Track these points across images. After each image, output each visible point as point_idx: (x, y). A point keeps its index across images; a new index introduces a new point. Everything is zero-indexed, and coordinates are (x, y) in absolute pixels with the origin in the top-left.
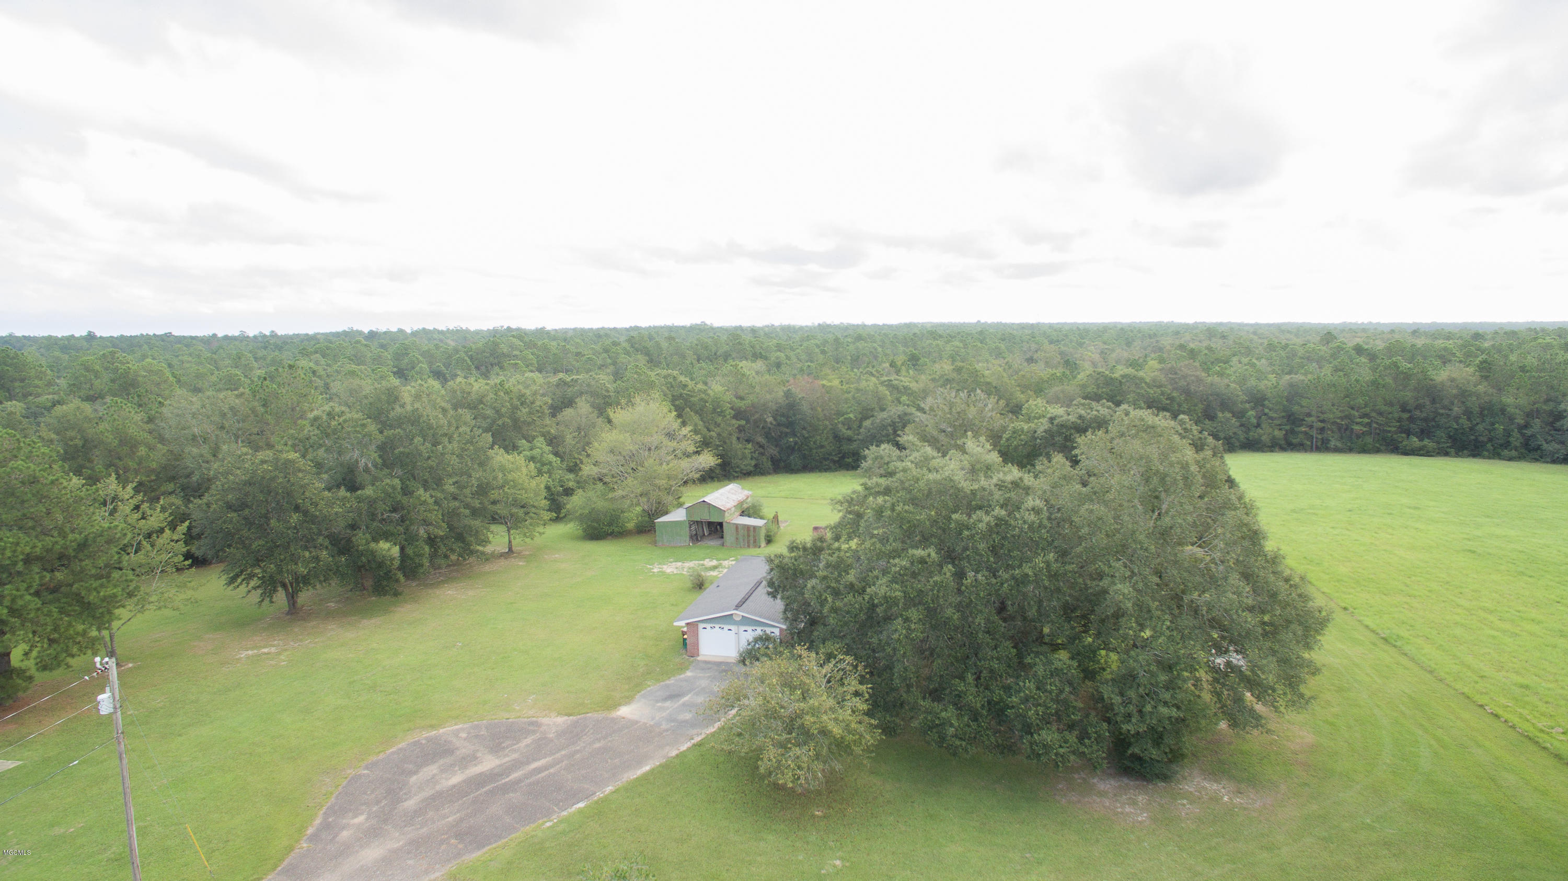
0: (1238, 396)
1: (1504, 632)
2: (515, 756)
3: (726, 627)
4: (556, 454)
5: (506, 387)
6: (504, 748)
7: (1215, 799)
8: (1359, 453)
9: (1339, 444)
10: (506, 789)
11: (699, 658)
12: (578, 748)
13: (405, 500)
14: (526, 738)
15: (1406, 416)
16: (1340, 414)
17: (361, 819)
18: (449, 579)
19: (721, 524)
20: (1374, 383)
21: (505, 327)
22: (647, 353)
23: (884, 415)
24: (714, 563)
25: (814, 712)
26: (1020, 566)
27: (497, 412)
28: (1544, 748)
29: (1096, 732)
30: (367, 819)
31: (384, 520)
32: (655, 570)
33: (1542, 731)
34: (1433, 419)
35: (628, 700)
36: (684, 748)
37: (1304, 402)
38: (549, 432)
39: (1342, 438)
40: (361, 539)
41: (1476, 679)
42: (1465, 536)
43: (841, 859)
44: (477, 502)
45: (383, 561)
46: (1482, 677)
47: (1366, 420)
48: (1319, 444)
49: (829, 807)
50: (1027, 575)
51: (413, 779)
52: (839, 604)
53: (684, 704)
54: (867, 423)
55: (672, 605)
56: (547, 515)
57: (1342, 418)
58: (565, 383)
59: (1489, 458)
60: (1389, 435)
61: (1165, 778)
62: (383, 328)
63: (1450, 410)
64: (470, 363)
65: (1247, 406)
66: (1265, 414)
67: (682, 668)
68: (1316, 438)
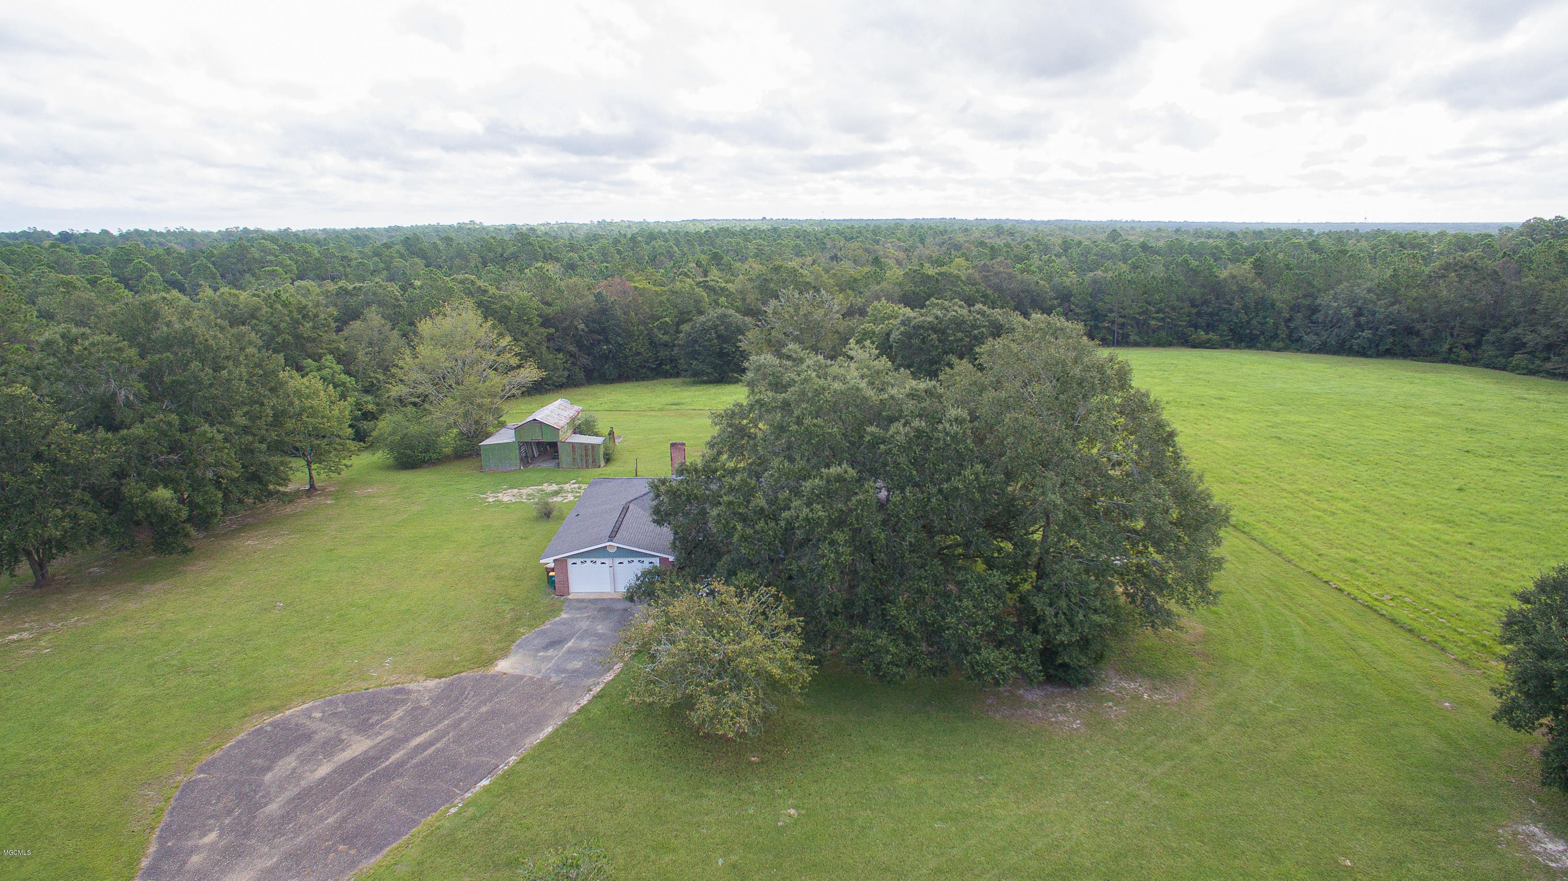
0: (1047, 293)
1: (1324, 511)
2: (389, 733)
3: (599, 561)
4: (348, 373)
5: (284, 298)
6: (372, 724)
7: (1137, 698)
8: (1155, 346)
9: (1138, 339)
10: (389, 774)
11: (570, 597)
12: (462, 714)
13: (185, 438)
14: (396, 710)
15: (1194, 311)
16: (1138, 310)
17: (212, 836)
18: (244, 528)
19: (554, 445)
20: (1169, 280)
21: (241, 228)
22: (424, 257)
23: (702, 319)
24: (555, 487)
25: (748, 653)
26: (948, 480)
27: (275, 327)
28: (1382, 615)
29: (1030, 646)
30: (220, 836)
31: (160, 463)
32: (490, 500)
33: (1376, 600)
34: (1217, 314)
35: (504, 653)
36: (584, 701)
37: (1107, 299)
38: (338, 349)
39: (1140, 332)
40: (132, 488)
41: (1317, 557)
42: (1270, 424)
43: (795, 807)
44: (273, 434)
45: (166, 514)
46: (1319, 555)
47: (1161, 315)
48: (1120, 338)
49: (764, 751)
50: (957, 489)
51: (268, 777)
52: (749, 531)
53: (569, 652)
54: (685, 327)
55: (522, 538)
56: (352, 445)
57: (1140, 314)
58: (347, 292)
59: (1262, 349)
60: (1180, 329)
61: (1087, 682)
62: (79, 229)
63: (1232, 305)
64: (214, 270)
65: (1055, 302)
66: (1071, 311)
67: (554, 611)
68: (1118, 333)
